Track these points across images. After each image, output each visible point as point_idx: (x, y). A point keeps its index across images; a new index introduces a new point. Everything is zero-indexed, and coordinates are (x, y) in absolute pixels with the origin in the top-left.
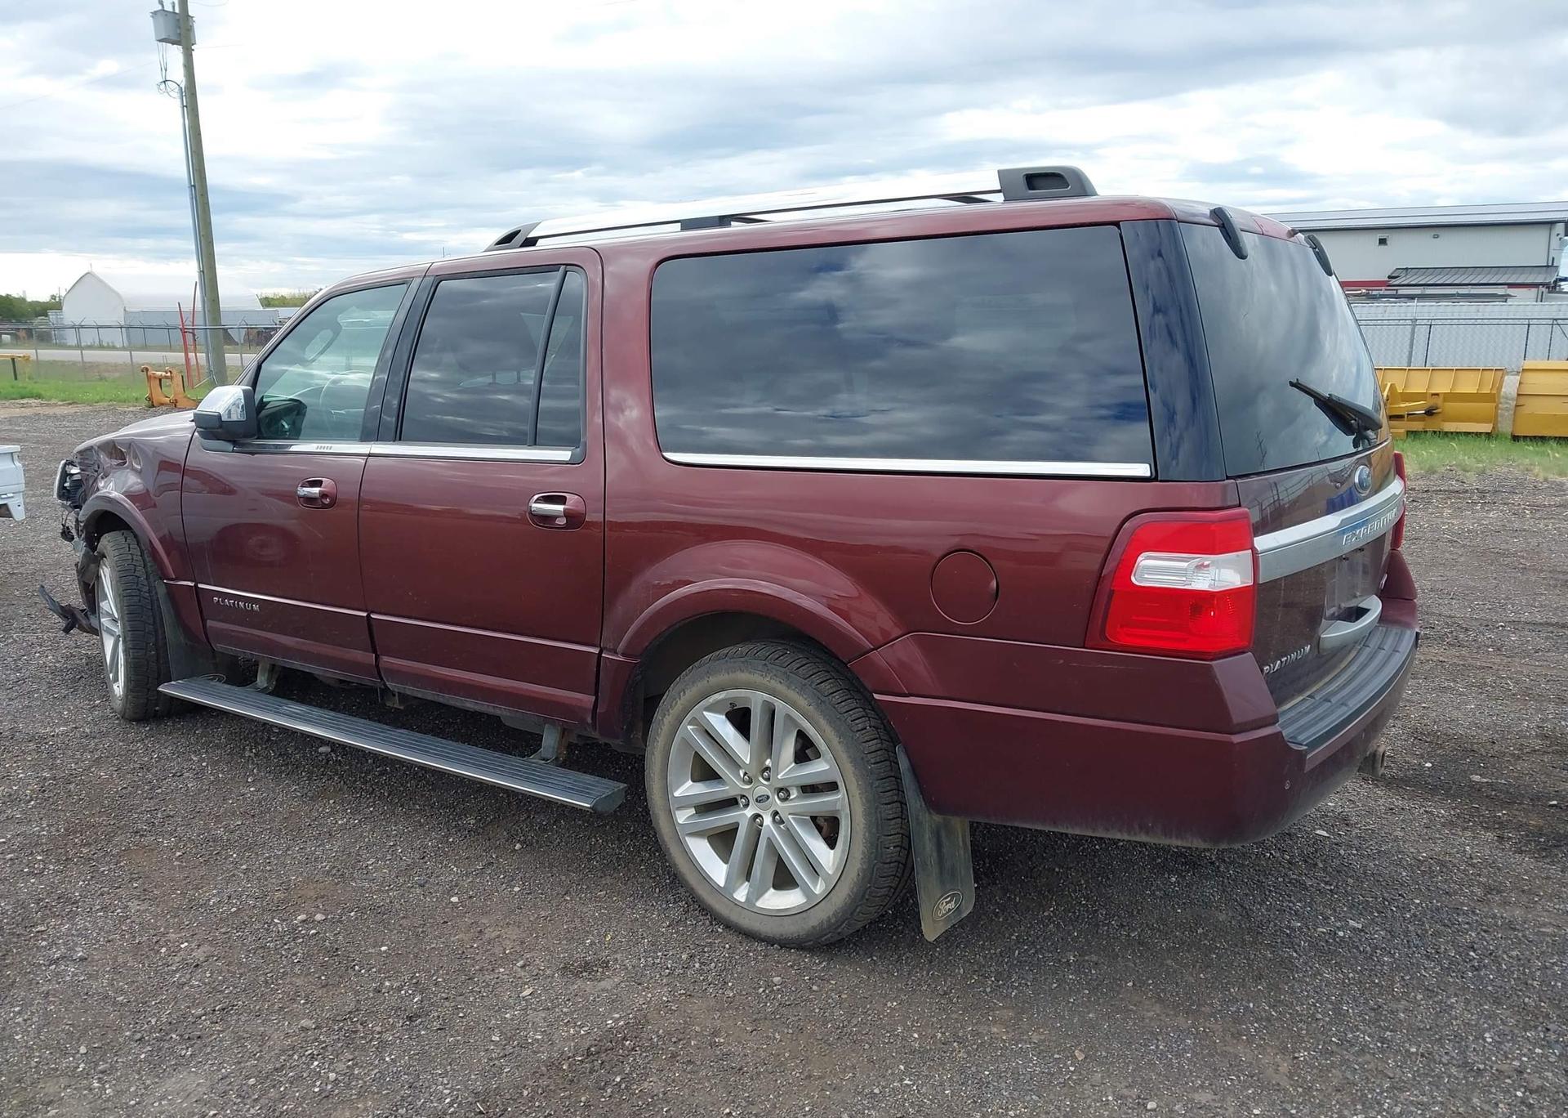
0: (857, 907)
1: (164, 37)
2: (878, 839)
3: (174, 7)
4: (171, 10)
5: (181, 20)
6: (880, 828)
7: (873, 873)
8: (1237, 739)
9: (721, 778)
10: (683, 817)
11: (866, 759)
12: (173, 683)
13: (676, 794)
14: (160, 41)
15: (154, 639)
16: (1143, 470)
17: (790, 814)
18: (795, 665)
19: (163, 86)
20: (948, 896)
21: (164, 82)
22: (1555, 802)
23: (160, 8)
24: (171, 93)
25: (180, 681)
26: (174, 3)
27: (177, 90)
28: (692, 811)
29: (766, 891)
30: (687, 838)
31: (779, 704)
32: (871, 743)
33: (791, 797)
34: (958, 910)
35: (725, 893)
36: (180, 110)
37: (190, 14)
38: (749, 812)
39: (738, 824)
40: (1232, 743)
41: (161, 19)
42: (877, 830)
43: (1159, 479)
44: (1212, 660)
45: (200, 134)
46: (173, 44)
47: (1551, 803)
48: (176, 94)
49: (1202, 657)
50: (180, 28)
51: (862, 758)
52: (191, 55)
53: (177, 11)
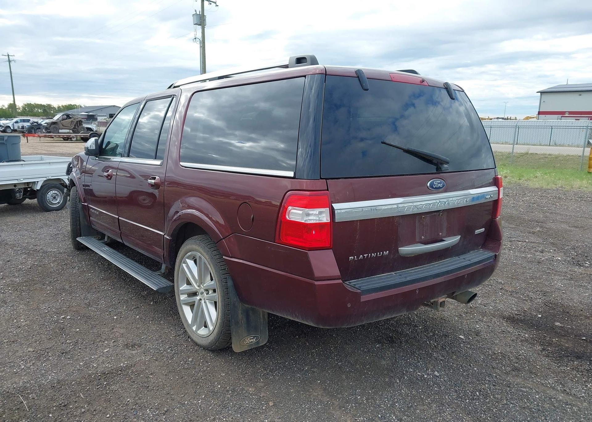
0: (220, 336)
1: (196, 23)
2: (225, 311)
3: (200, 13)
4: (199, 14)
5: (202, 18)
6: (225, 307)
7: (223, 324)
8: (317, 283)
9: (191, 285)
10: (183, 297)
11: (223, 281)
12: (81, 237)
13: (181, 289)
14: (195, 24)
15: (79, 223)
16: (291, 174)
17: (207, 300)
18: (208, 244)
19: (195, 40)
20: (252, 337)
21: (195, 38)
22: (585, 338)
23: (195, 13)
24: (197, 42)
25: (84, 237)
26: (200, 11)
27: (199, 41)
28: (187, 296)
29: (201, 328)
30: (183, 305)
31: (203, 257)
32: (225, 275)
33: (210, 293)
34: (258, 343)
35: (190, 326)
36: (199, 48)
37: (205, 15)
38: (198, 298)
39: (195, 301)
40: (315, 284)
41: (195, 16)
42: (225, 308)
43: (296, 178)
44: (309, 251)
45: (205, 56)
46: (199, 25)
47: (583, 338)
48: (199, 43)
49: (304, 249)
50: (201, 19)
51: (221, 280)
52: (204, 29)
53: (201, 14)
